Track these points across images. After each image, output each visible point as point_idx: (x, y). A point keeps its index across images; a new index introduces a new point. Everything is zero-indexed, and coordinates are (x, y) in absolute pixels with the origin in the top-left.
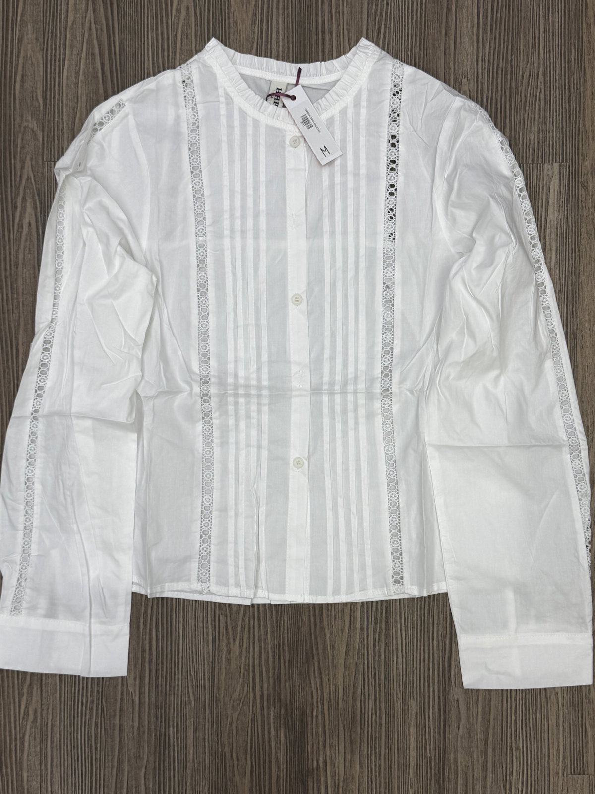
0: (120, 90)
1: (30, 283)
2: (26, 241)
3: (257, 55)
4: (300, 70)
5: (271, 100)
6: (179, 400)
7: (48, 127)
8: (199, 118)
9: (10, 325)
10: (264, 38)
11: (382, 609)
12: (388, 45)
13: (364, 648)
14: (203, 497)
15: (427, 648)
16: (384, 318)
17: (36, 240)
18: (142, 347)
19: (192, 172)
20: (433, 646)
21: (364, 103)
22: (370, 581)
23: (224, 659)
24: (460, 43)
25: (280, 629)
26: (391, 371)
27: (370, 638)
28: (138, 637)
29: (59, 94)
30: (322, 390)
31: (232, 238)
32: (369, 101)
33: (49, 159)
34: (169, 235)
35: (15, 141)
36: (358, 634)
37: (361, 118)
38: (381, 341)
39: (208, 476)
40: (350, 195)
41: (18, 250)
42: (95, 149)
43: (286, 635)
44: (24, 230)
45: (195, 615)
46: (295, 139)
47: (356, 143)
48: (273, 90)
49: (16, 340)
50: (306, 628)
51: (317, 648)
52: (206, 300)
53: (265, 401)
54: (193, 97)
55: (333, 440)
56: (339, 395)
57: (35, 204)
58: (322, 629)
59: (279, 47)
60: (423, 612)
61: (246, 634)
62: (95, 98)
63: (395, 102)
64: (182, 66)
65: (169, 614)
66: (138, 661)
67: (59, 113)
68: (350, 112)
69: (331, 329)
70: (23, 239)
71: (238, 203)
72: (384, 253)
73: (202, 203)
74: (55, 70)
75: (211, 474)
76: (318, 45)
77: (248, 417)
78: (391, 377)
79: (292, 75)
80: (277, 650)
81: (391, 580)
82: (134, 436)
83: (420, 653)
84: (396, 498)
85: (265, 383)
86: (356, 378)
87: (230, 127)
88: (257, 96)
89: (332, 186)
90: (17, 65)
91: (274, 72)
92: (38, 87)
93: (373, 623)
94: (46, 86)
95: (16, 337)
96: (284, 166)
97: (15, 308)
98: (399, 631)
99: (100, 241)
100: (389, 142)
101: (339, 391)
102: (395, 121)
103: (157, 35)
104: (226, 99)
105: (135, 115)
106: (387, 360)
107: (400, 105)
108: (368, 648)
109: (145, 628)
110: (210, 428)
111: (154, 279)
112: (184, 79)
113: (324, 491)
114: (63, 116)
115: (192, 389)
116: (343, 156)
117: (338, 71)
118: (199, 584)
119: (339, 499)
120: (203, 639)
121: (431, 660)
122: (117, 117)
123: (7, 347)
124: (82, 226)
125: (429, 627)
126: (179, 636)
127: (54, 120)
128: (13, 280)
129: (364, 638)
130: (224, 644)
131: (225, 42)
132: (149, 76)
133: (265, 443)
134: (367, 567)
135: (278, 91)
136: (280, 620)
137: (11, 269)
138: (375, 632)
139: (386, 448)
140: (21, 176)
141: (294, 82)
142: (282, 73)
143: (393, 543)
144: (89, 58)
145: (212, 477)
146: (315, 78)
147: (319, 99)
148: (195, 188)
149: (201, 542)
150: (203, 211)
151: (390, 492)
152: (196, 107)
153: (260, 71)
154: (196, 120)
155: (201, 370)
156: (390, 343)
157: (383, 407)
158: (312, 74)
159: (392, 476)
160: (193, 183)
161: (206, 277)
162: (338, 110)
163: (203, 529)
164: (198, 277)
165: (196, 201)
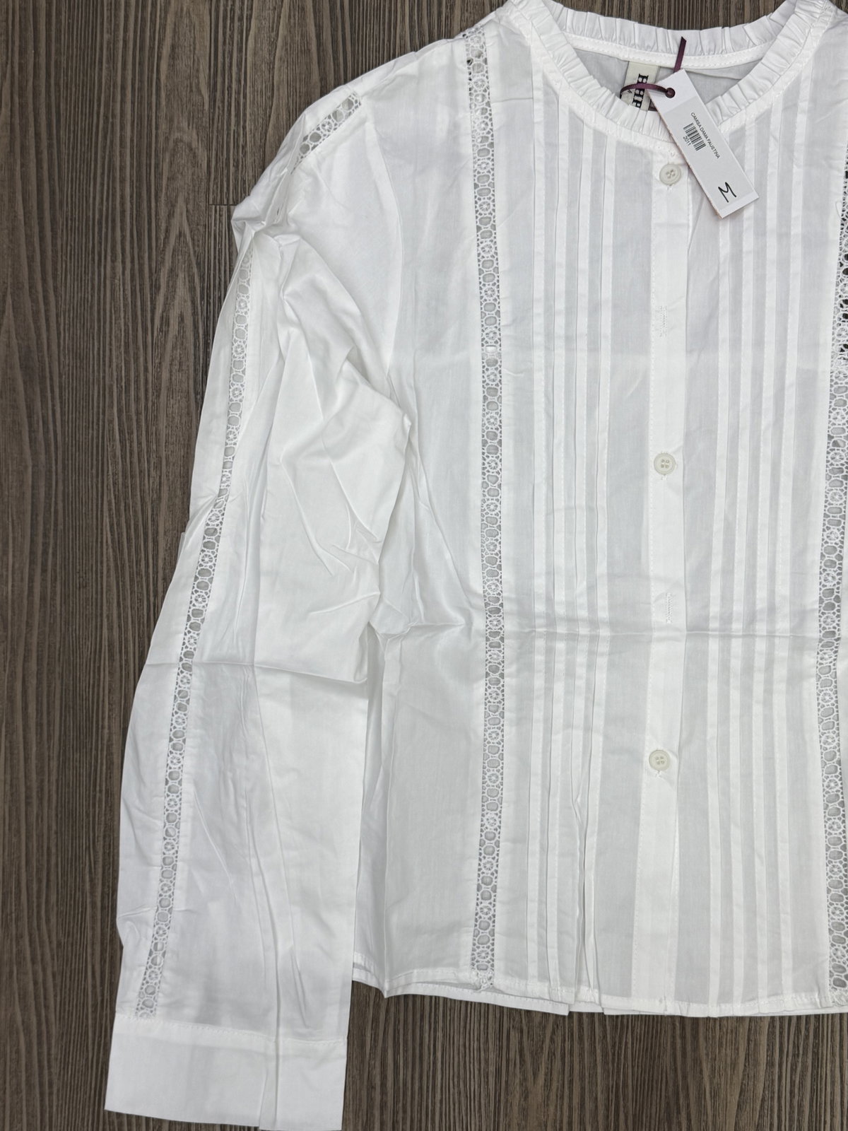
0: (349, 75)
1: (181, 424)
2: (174, 348)
3: (603, 14)
4: (683, 42)
5: (629, 96)
6: (445, 640)
7: (217, 142)
8: (494, 128)
9: (142, 499)
11: (807, 1030)
13: (772, 1098)
16: (826, 501)
17: (192, 347)
18: (382, 544)
19: (479, 228)
21: (804, 105)
22: (787, 980)
23: (516, 1109)
25: (619, 1059)
26: (838, 599)
27: (784, 1080)
28: (363, 1062)
29: (239, 81)
30: (708, 630)
31: (549, 349)
32: (814, 100)
33: (218, 201)
34: (433, 343)
35: (157, 166)
36: (762, 1073)
37: (797, 131)
38: (819, 542)
39: (494, 778)
40: (772, 271)
41: (160, 363)
42: (303, 183)
43: (630, 1070)
44: (171, 327)
45: (465, 1027)
46: (670, 168)
47: (786, 176)
48: (632, 79)
49: (153, 525)
50: (667, 1059)
51: (687, 1096)
52: (498, 461)
53: (604, 648)
54: (485, 91)
55: (724, 719)
56: (741, 640)
57: (192, 281)
58: (697, 1061)
61: (557, 1064)
62: (303, 90)
64: (467, 32)
65: (418, 1024)
66: (360, 1105)
67: (237, 115)
68: (776, 120)
69: (726, 519)
70: (169, 346)
71: (560, 285)
72: (832, 381)
73: (494, 284)
74: (232, 37)
75: (498, 774)
77: (570, 673)
78: (839, 611)
79: (669, 51)
80: (612, 1096)
81: (827, 981)
82: (363, 704)
84: (840, 830)
85: (603, 614)
86: (772, 609)
87: (552, 145)
88: (604, 89)
89: (737, 257)
90: (164, 27)
91: (634, 44)
92: (201, 67)
93: (790, 1054)
94: (216, 65)
95: (153, 520)
96: (647, 219)
97: (152, 469)
99: (311, 351)
101: (741, 633)
104: (546, 94)
105: (377, 123)
106: (830, 578)
108: (779, 1098)
109: (374, 1047)
110: (499, 692)
111: (407, 423)
112: (470, 56)
113: (705, 814)
114: (245, 121)
115: (469, 622)
116: (760, 202)
117: (755, 45)
118: (474, 973)
119: (733, 827)
120: (479, 1070)
122: (345, 126)
123: (137, 537)
124: (279, 325)
126: (435, 1063)
127: (228, 129)
128: (150, 417)
129: (773, 1081)
130: (517, 1081)
132: (403, 52)
133: (599, 722)
134: (783, 954)
135: (640, 80)
136: (620, 1043)
137: (147, 399)
138: (793, 1070)
139: (823, 738)
140: (167, 231)
141: (672, 64)
142: (648, 47)
143: (833, 913)
144: (294, 16)
145: (500, 780)
146: (710, 57)
147: (717, 96)
148: (483, 257)
149: (479, 897)
150: (495, 300)
151: (829, 819)
152: (489, 109)
153: (610, 43)
154: (489, 133)
155: (486, 588)
156: (837, 546)
157: (821, 664)
158: (705, 49)
159: (835, 790)
160: (480, 249)
161: (498, 420)
162: (753, 117)
163: (483, 873)
164: (485, 419)
165: (484, 281)
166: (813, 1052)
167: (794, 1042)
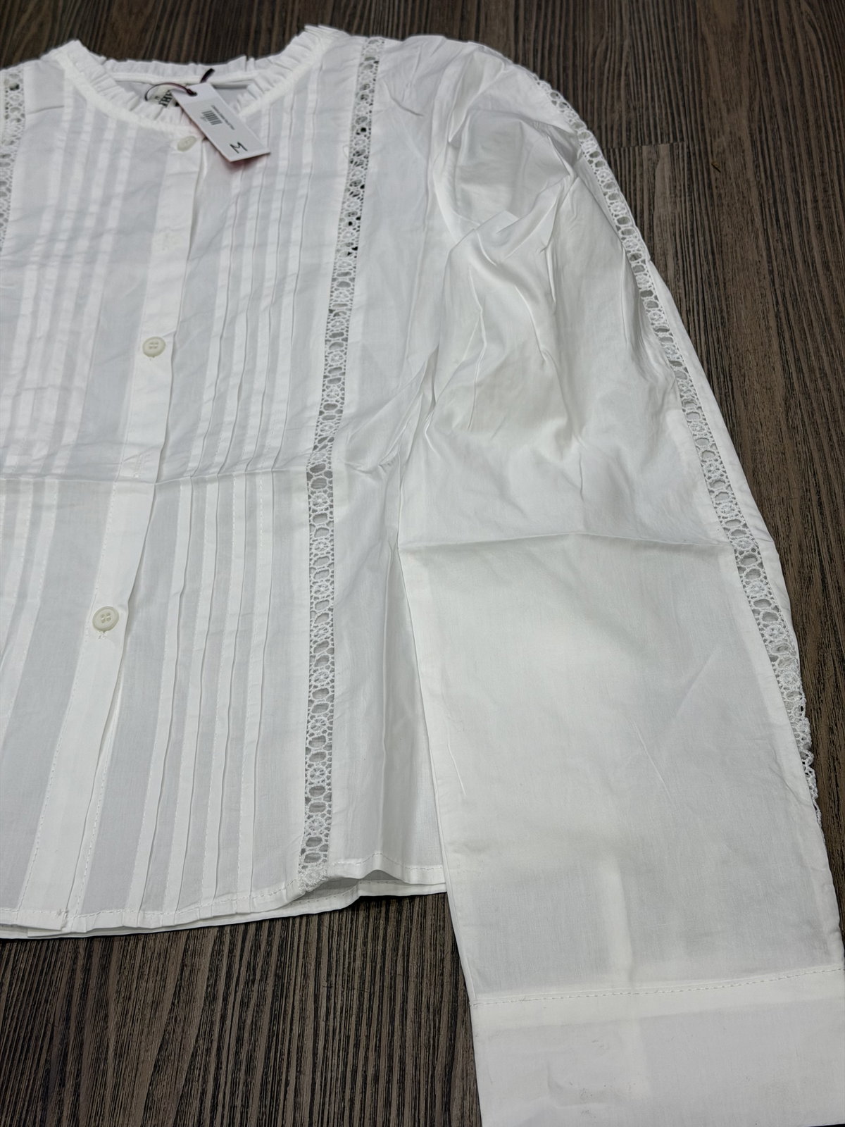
4: (209, 71)
11: (270, 944)
13: (209, 1050)
15: (385, 1042)
20: (403, 1035)
21: (313, 88)
22: (245, 869)
26: (332, 440)
27: (228, 1022)
31: (43, 264)
32: (321, 83)
36: (197, 1013)
38: (318, 401)
40: (278, 197)
46: (187, 139)
47: (297, 138)
50: (58, 1004)
51: (79, 1058)
53: (51, 499)
54: (21, 104)
58: (102, 1004)
60: (380, 948)
63: (366, 77)
68: (289, 101)
69: (217, 390)
71: (67, 225)
72: (335, 268)
78: (331, 448)
79: (197, 75)
81: (297, 862)
83: (366, 1058)
85: (58, 470)
86: (257, 456)
87: (75, 132)
88: (130, 94)
93: (242, 981)
98: (311, 999)
104: (76, 101)
106: (327, 428)
107: (375, 80)
108: (219, 1049)
113: (158, 675)
121: (396, 1076)
125: (393, 987)
129: (212, 1023)
133: (36, 585)
138: (244, 1004)
141: (199, 80)
143: (312, 776)
146: (234, 75)
151: (315, 671)
152: (23, 118)
156: (337, 403)
157: (314, 511)
159: (324, 638)
162: (268, 102)
166: (276, 975)
167: (249, 963)
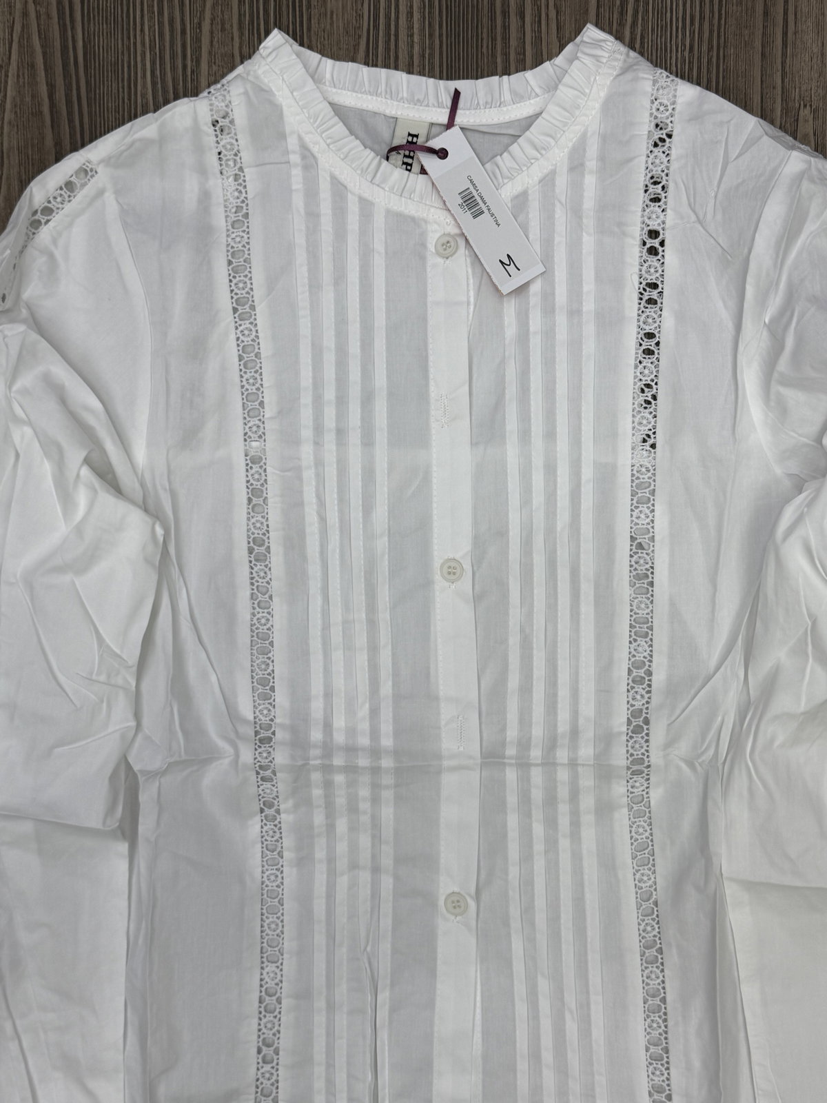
0: (87, 138)
3: (367, 64)
4: (457, 94)
5: (397, 158)
6: (212, 776)
8: (249, 196)
10: (382, 27)
12: (642, 37)
14: (262, 968)
16: (631, 611)
18: (135, 669)
19: (235, 310)
21: (591, 164)
24: (795, 33)
26: (647, 722)
30: (504, 758)
31: (318, 444)
32: (602, 158)
34: (189, 438)
37: (586, 194)
38: (625, 655)
39: (273, 926)
40: (562, 354)
42: (36, 263)
46: (447, 239)
47: (574, 247)
48: (401, 139)
52: (267, 570)
53: (387, 780)
54: (236, 155)
55: (527, 857)
56: (540, 769)
59: (412, 47)
62: (36, 155)
63: (657, 161)
64: (212, 89)
68: (562, 181)
69: (522, 630)
71: (330, 373)
72: (633, 475)
73: (256, 372)
75: (279, 921)
76: (494, 39)
77: (353, 809)
78: (647, 735)
79: (440, 105)
82: (124, 847)
84: (659, 981)
85: (387, 742)
86: (575, 733)
87: (312, 215)
88: (368, 151)
89: (523, 337)
91: (402, 98)
96: (423, 295)
99: (47, 455)
100: (644, 244)
101: (539, 762)
102: (659, 200)
103: (161, 24)
104: (304, 157)
105: (118, 193)
106: (638, 697)
107: (668, 168)
110: (276, 829)
111: (159, 531)
112: (215, 117)
113: (509, 963)
115: (237, 755)
116: (548, 274)
117: (537, 95)
119: (539, 978)
122: (81, 196)
124: (11, 425)
131: (302, 37)
132: (145, 112)
133: (387, 861)
135: (410, 139)
139: (638, 876)
141: (444, 119)
142: (418, 100)
143: (653, 1074)
144: (23, 74)
145: (280, 929)
146: (487, 110)
147: (496, 156)
148: (243, 341)
149: (260, 1060)
150: (258, 389)
151: (646, 968)
152: (242, 174)
153: (374, 98)
154: (243, 202)
155: (257, 713)
156: (646, 660)
157: (632, 793)
158: (481, 102)
159: (651, 935)
160: (238, 332)
161: (265, 524)
162: (536, 179)
163: (263, 1034)
164: (250, 523)
165: (245, 367)
